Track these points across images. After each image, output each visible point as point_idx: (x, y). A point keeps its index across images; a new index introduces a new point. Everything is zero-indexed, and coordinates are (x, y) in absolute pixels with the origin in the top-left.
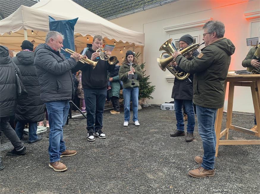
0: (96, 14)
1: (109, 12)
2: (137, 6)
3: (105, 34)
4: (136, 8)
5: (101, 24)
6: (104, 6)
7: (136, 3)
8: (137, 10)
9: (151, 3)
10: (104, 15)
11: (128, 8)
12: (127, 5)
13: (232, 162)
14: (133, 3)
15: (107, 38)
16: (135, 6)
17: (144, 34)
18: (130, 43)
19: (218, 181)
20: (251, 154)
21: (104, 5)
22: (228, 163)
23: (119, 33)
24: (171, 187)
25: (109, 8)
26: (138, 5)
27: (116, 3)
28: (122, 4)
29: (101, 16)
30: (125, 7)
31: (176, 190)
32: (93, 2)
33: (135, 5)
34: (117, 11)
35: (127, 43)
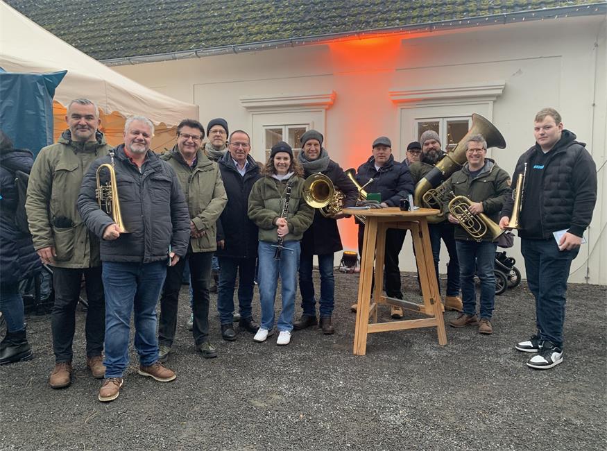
0: (71, 44)
1: (109, 47)
2: (180, 43)
3: (114, 103)
4: (179, 49)
5: (105, 81)
6: (91, 28)
7: (176, 36)
8: (182, 55)
9: (213, 43)
10: (94, 52)
11: (159, 45)
12: (153, 38)
13: (389, 361)
14: (168, 36)
15: (118, 113)
16: (175, 43)
17: (198, 107)
18: (169, 125)
19: (374, 394)
20: (416, 345)
21: (90, 25)
22: (384, 363)
23: (145, 103)
24: (301, 416)
25: (106, 35)
26: (182, 42)
27: (122, 27)
28: (141, 32)
29: (86, 53)
30: (150, 42)
31: (312, 419)
32: (58, 12)
33: (174, 41)
34: (129, 48)
35: (162, 124)
